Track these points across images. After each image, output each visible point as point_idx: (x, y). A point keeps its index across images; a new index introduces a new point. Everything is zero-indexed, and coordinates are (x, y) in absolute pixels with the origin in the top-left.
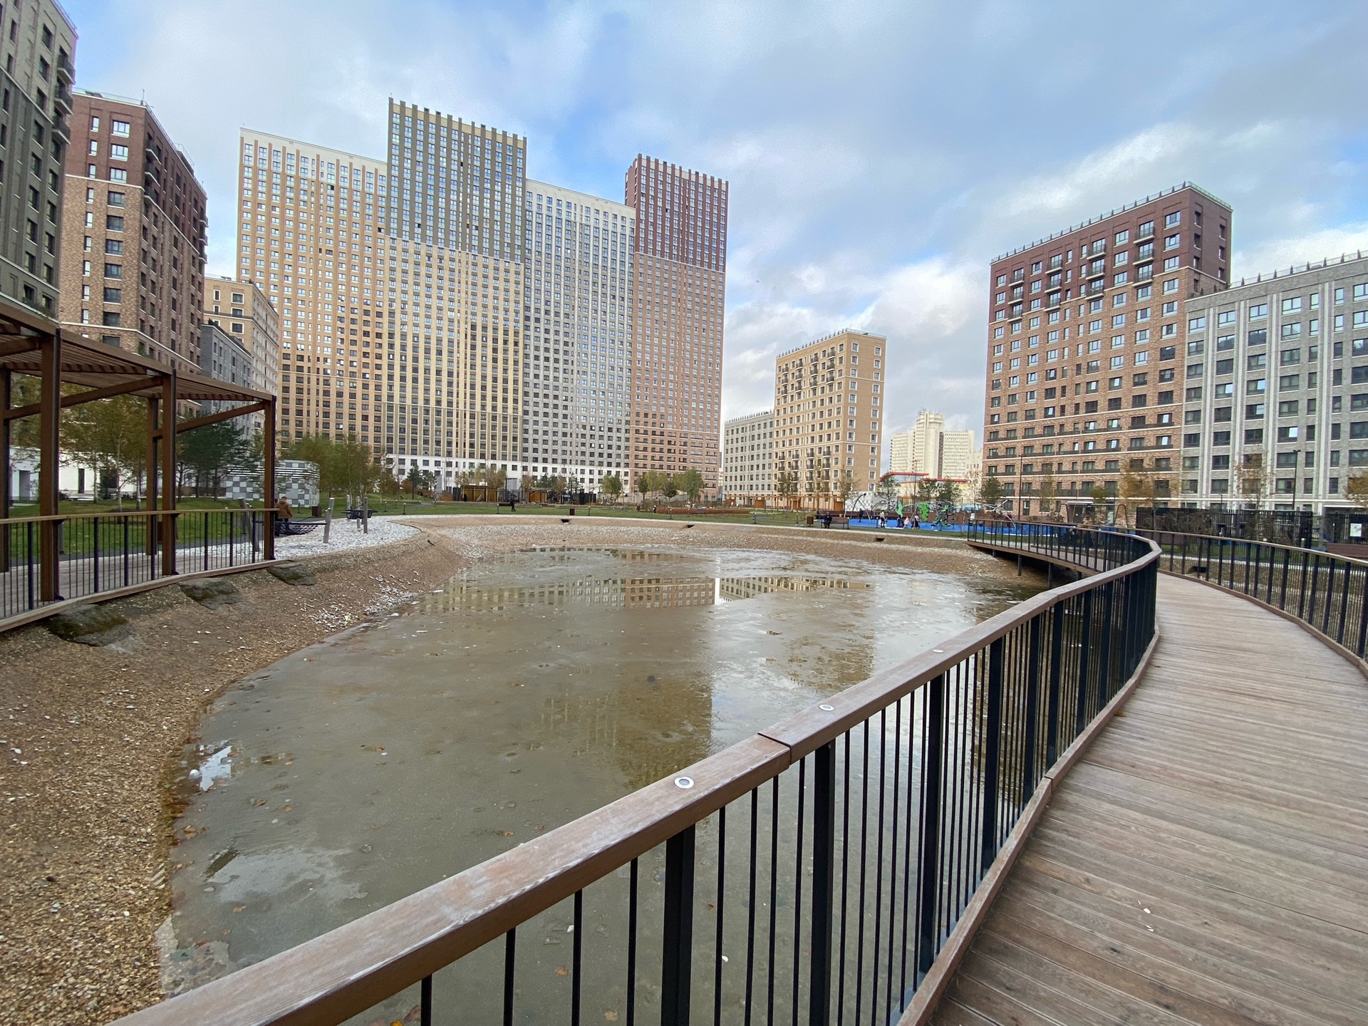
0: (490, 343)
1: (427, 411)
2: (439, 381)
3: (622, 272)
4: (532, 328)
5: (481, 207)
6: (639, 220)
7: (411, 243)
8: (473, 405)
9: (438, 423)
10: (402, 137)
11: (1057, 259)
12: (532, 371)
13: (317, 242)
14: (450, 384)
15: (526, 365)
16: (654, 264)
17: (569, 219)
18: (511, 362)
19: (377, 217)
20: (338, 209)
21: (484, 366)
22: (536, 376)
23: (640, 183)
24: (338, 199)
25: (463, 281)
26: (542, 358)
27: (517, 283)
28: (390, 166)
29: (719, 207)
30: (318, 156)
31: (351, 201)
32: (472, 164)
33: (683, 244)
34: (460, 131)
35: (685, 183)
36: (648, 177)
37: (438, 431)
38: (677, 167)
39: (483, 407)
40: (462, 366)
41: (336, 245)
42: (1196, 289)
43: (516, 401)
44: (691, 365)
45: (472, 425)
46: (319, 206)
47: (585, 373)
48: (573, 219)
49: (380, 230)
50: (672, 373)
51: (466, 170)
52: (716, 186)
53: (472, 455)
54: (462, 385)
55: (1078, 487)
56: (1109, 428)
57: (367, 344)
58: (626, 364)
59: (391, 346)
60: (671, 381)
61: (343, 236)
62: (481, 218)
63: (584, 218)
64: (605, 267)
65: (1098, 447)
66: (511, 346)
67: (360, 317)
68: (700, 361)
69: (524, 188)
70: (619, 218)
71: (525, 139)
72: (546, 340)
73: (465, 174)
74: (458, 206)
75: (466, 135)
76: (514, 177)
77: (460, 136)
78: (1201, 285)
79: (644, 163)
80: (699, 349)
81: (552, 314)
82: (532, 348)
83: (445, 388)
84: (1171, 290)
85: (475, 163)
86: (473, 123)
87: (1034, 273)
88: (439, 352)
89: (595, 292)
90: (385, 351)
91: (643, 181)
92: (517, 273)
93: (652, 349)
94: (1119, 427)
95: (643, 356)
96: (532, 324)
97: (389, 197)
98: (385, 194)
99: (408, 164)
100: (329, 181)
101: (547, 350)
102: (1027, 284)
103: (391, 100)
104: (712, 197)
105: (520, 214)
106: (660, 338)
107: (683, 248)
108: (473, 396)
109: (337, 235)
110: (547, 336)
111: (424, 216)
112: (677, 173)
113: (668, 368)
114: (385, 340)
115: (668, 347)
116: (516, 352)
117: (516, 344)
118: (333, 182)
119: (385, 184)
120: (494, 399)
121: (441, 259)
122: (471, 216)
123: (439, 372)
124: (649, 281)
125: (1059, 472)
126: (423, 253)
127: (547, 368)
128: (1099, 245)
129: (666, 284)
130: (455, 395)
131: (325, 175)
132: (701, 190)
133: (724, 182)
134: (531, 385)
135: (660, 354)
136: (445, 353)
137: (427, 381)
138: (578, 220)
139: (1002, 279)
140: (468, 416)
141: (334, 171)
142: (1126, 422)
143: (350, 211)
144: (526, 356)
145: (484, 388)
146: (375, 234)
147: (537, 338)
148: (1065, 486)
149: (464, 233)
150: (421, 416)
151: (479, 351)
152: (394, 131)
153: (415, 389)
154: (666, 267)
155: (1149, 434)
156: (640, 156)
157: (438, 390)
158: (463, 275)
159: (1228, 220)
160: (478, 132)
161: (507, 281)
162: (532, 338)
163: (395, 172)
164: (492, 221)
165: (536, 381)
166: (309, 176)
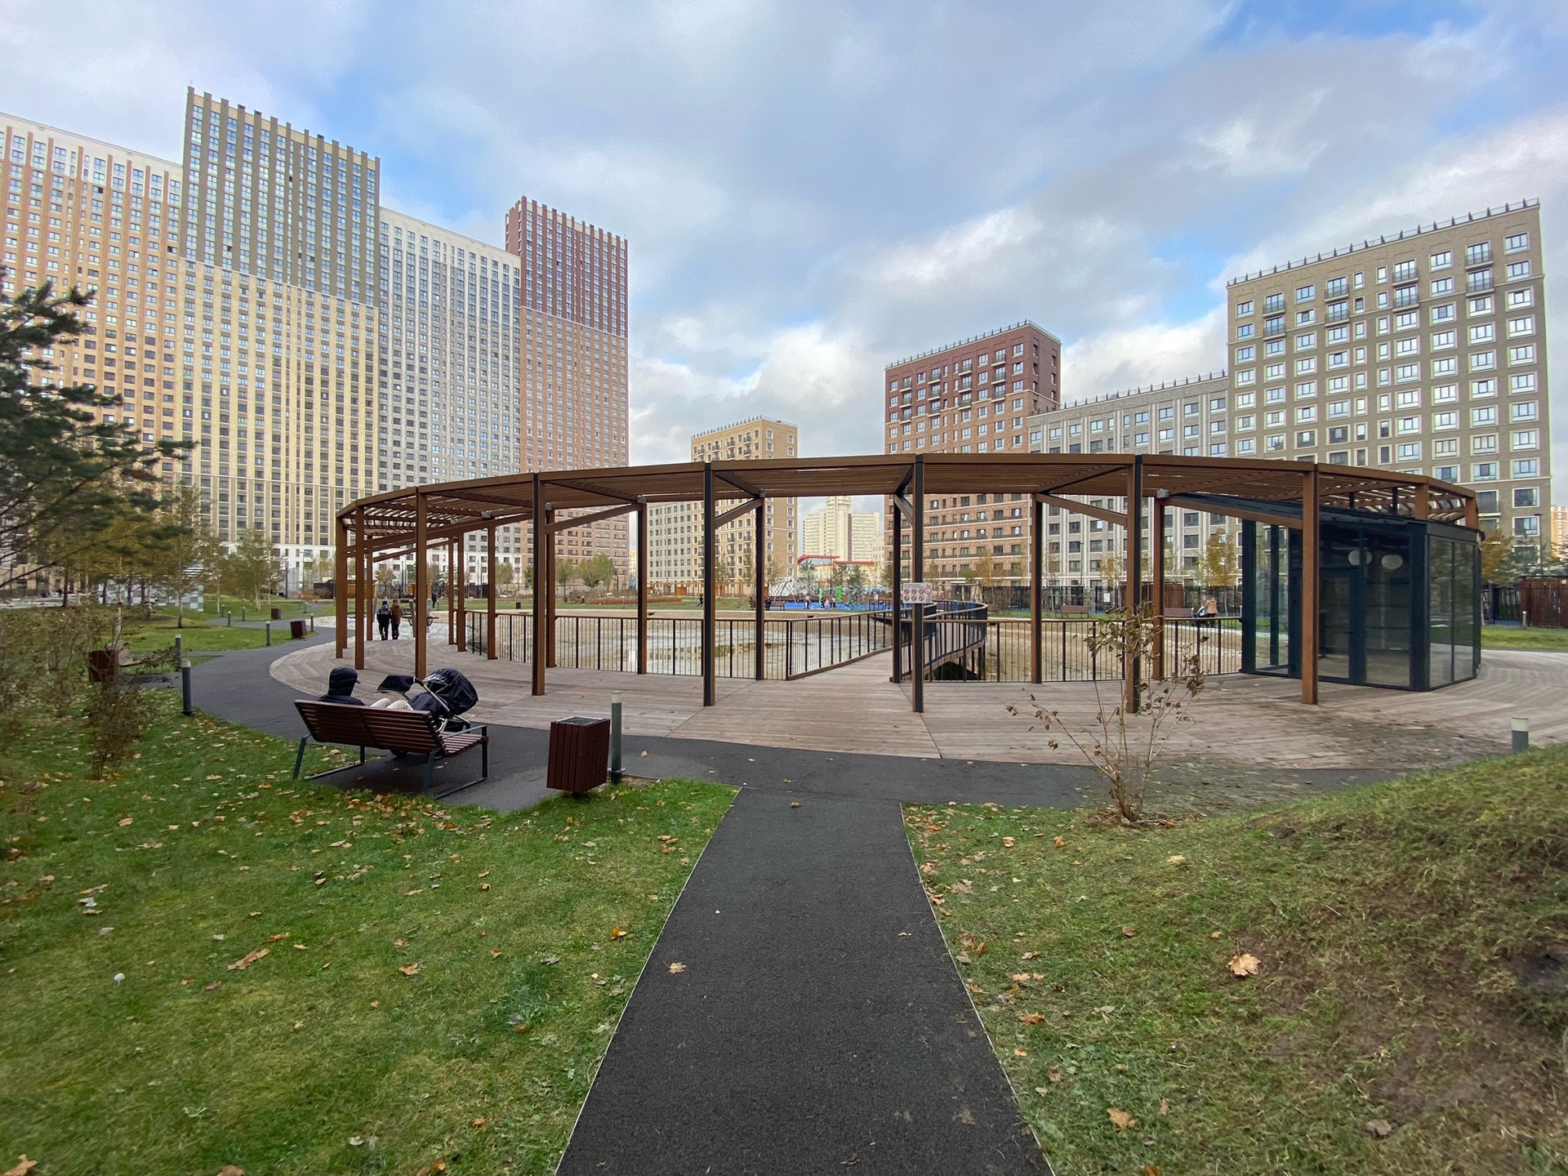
0: (332, 400)
1: (242, 485)
2: (259, 446)
3: (506, 327)
4: (390, 386)
5: (318, 235)
6: (525, 272)
7: (217, 269)
8: (309, 478)
9: (259, 499)
10: (206, 137)
11: (936, 372)
12: (390, 438)
13: (74, 259)
14: (276, 451)
15: (383, 430)
16: (545, 321)
17: (437, 260)
18: (362, 425)
19: (165, 233)
20: (107, 219)
21: (324, 429)
22: (397, 443)
23: (525, 229)
24: (109, 206)
25: (294, 323)
26: (403, 422)
27: (370, 330)
28: (187, 169)
29: (618, 267)
30: (81, 149)
31: (128, 210)
32: (305, 182)
33: (578, 302)
34: (288, 139)
35: (578, 236)
36: (534, 225)
37: (259, 510)
38: (569, 217)
39: (324, 480)
40: (293, 427)
41: (105, 265)
42: (1035, 409)
43: (369, 473)
44: (593, 437)
45: (308, 502)
46: (79, 213)
47: (461, 441)
48: (442, 261)
49: (170, 249)
50: (570, 445)
51: (296, 186)
52: (614, 243)
53: (308, 540)
54: (293, 452)
55: (958, 569)
56: (978, 520)
57: (151, 396)
58: (513, 432)
59: (188, 399)
60: (569, 454)
61: (115, 254)
62: (318, 248)
63: (456, 261)
64: (484, 321)
65: (972, 535)
66: (362, 407)
67: (140, 360)
68: (602, 433)
69: (377, 217)
70: (500, 266)
71: (378, 160)
72: (409, 401)
73: (296, 192)
74: (285, 229)
75: (297, 145)
76: (363, 204)
77: (288, 145)
78: (1039, 406)
79: (530, 208)
80: (602, 420)
81: (417, 370)
82: (390, 409)
83: (268, 455)
84: (1018, 408)
85: (310, 179)
86: (307, 132)
87: (920, 382)
88: (260, 410)
89: (472, 348)
90: (178, 405)
91: (529, 228)
92: (370, 318)
93: (545, 417)
94: (985, 519)
95: (535, 425)
96: (390, 380)
97: (184, 209)
98: (179, 204)
99: (213, 171)
100: (96, 182)
101: (410, 412)
102: (914, 391)
103: (191, 90)
104: (609, 254)
105: (372, 248)
106: (554, 404)
107: (578, 307)
108: (308, 466)
109: (105, 251)
110: (410, 395)
111: (236, 236)
112: (569, 224)
113: (565, 439)
114: (178, 391)
115: (564, 417)
116: (369, 414)
117: (369, 403)
118: (102, 184)
119: (179, 192)
120: (339, 470)
121: (261, 293)
122: (304, 244)
123: (259, 435)
124: (539, 340)
125: (944, 556)
126: (235, 282)
127: (410, 434)
128: (967, 363)
129: (559, 345)
130: (283, 464)
131: (90, 174)
132: (596, 245)
133: (622, 240)
134: (390, 453)
135: (555, 423)
136: (268, 411)
137: (242, 446)
138: (449, 262)
139: (895, 384)
140: (302, 491)
141: (104, 170)
142: (990, 514)
143: (126, 222)
144: (383, 418)
145: (324, 456)
146: (163, 254)
147: (397, 398)
148: (949, 569)
149: (294, 266)
150: (233, 491)
151: (317, 410)
152: (194, 127)
153: (224, 456)
154: (559, 326)
155: (1006, 524)
156: (524, 199)
157: (259, 458)
158: (294, 316)
159: (1058, 352)
160: (313, 143)
161: (355, 326)
162: (390, 397)
163: (195, 178)
164: (334, 253)
165: (396, 449)
166: (67, 173)
